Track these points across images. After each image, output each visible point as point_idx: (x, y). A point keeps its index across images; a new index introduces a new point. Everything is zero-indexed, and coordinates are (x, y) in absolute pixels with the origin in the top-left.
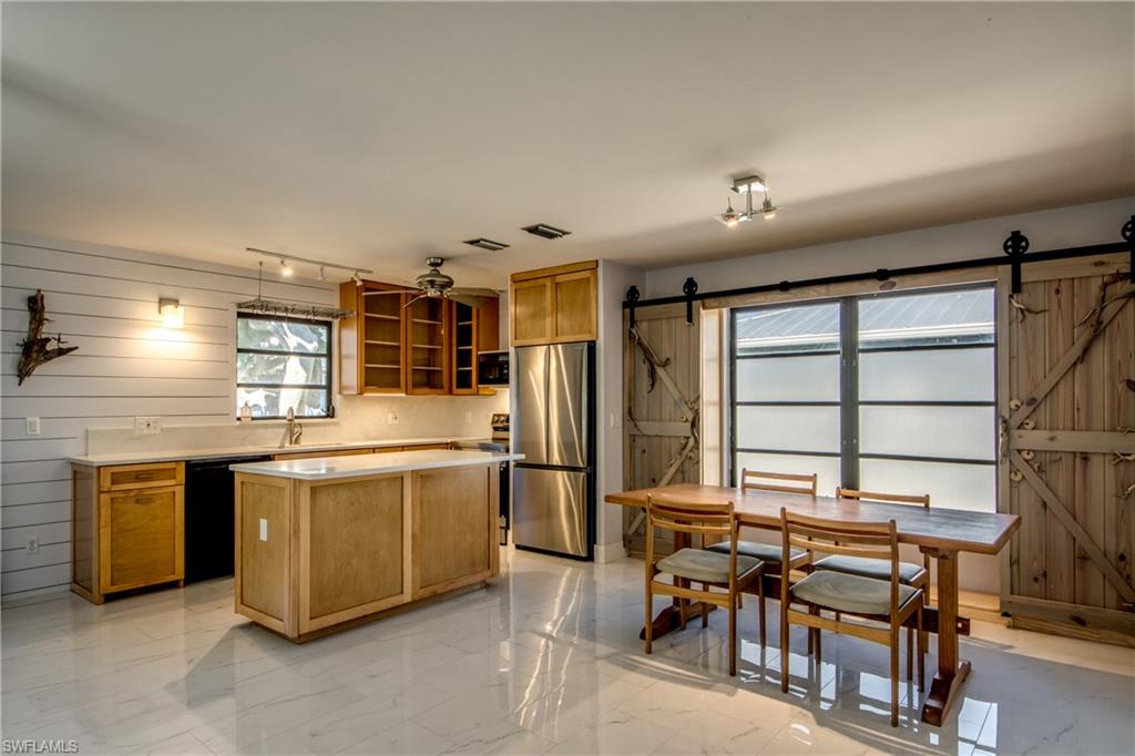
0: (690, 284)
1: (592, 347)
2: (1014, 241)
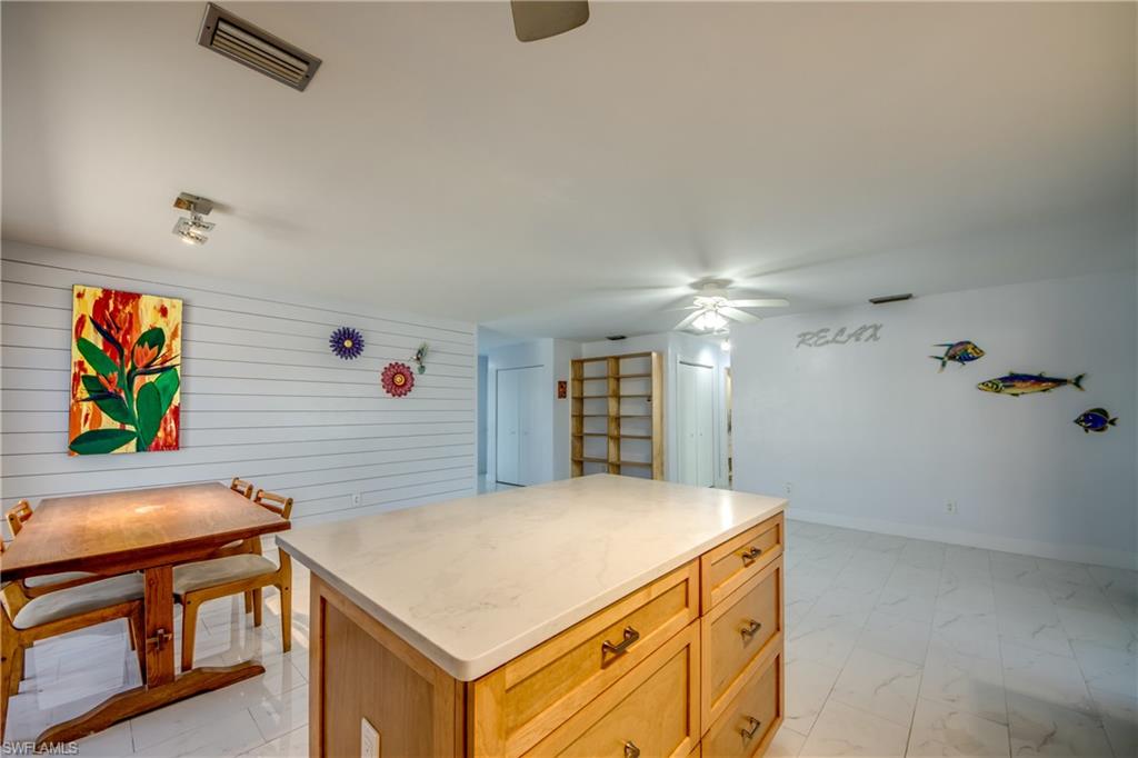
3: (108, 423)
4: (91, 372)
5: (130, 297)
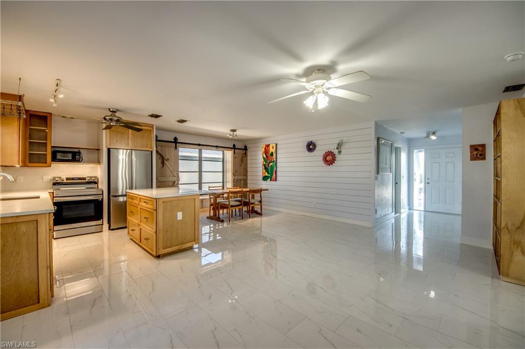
0: (176, 139)
1: (152, 152)
2: (234, 145)
3: (267, 174)
4: (264, 163)
5: (268, 146)
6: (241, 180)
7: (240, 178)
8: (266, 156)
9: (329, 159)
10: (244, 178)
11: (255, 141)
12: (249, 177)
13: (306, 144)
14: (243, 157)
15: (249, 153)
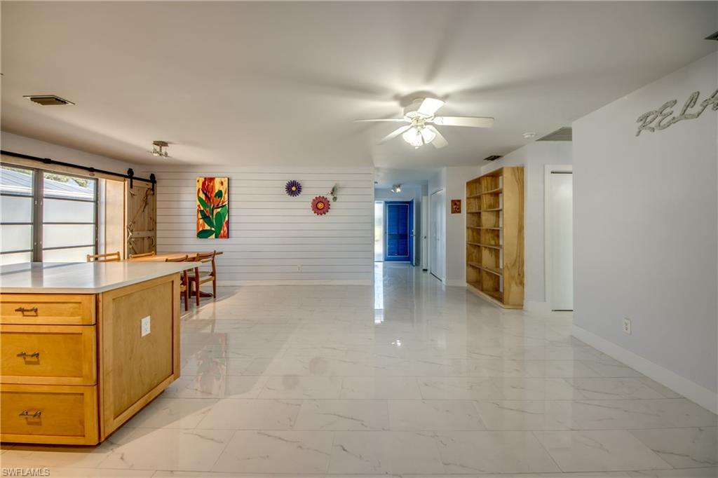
2: (130, 171)
3: (207, 227)
4: (202, 209)
5: (212, 179)
6: (143, 238)
7: (142, 234)
8: (206, 196)
9: (321, 206)
10: (150, 234)
11: (182, 168)
12: (159, 234)
13: (285, 184)
14: (147, 196)
15: (159, 190)
